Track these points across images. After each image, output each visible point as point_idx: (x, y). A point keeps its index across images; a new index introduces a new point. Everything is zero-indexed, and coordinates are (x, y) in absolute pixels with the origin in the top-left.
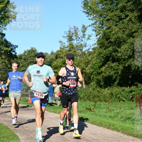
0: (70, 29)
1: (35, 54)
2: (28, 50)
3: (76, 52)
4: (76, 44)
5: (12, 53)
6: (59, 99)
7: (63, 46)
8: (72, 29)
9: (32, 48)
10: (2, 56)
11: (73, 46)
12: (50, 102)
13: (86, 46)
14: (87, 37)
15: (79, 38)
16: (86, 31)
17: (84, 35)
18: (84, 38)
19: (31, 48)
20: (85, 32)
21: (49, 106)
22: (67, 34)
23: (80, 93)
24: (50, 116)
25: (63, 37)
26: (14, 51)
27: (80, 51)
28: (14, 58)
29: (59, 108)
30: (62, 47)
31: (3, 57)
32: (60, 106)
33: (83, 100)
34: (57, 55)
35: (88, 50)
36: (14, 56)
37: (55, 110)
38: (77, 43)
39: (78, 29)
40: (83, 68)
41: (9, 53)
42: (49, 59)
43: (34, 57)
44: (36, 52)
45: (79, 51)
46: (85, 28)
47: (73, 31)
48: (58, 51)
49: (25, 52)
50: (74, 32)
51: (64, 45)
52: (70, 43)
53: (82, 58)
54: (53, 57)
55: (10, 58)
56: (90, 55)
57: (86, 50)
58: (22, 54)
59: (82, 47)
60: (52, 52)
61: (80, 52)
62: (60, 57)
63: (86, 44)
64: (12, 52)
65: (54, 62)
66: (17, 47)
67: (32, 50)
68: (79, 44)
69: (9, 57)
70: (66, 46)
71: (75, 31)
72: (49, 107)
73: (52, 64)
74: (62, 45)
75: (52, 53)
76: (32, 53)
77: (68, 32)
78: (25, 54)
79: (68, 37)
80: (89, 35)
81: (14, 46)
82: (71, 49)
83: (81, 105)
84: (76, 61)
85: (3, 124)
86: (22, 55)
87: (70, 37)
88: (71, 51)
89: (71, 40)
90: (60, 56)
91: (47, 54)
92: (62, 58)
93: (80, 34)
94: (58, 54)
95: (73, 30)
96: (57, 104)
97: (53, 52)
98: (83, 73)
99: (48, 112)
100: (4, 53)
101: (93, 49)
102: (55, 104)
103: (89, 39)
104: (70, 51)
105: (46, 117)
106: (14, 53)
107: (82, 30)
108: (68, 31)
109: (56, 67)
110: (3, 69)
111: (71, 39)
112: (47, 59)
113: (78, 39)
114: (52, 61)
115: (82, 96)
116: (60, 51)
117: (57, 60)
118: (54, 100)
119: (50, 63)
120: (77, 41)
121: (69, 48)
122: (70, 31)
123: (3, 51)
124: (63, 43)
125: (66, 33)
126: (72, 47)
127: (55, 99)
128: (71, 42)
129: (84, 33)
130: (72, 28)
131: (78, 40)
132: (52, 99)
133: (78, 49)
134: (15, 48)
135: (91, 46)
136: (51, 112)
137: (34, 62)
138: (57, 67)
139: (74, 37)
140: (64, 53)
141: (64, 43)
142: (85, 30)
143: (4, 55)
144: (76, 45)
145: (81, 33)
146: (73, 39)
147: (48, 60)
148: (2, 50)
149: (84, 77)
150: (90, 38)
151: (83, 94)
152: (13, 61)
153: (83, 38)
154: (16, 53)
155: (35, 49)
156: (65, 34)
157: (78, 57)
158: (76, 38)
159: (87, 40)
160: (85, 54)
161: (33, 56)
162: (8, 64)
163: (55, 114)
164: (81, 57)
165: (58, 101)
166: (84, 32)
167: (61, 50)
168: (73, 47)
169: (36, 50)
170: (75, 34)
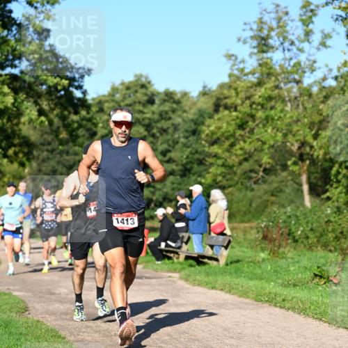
0: (261, 14)
1: (146, 95)
2: (123, 84)
3: (281, 88)
4: (283, 62)
5: (72, 92)
6: (225, 245)
7: (237, 69)
8: (269, 13)
9: (138, 77)
10: (41, 103)
11: (271, 68)
12: (196, 251)
13: (313, 71)
14: (316, 38)
15: (292, 43)
16: (314, 19)
17: (308, 34)
18: (308, 41)
19: (136, 76)
20: (312, 22)
21: (191, 266)
22: (251, 29)
23: (293, 222)
24: (197, 300)
25: (239, 40)
26: (79, 87)
27: (295, 85)
28: (80, 109)
29: (223, 272)
30: (236, 72)
31: (45, 105)
32: (227, 265)
33: (305, 246)
34: (218, 99)
35: (320, 83)
36: (79, 103)
37: (210, 278)
38: (285, 59)
39: (287, 13)
40: (303, 140)
41: (62, 93)
42: (193, 111)
43: (144, 105)
44: (151, 89)
45: (290, 85)
46: (312, 11)
47: (270, 19)
48: (222, 86)
49: (114, 90)
50: (274, 24)
51: (242, 66)
52: (261, 59)
53: (301, 107)
54: (207, 104)
55: (65, 109)
56: (326, 98)
57: (315, 82)
58: (104, 96)
59: (300, 71)
60: (205, 87)
61: (292, 87)
62: (226, 107)
63: (315, 62)
64: (71, 89)
65: (208, 121)
66: (89, 72)
67: (137, 81)
68: (292, 63)
69: (62, 105)
70: (247, 71)
71: (279, 20)
72: (193, 268)
73: (204, 128)
74: (234, 65)
75: (204, 93)
76: (136, 92)
77: (255, 22)
78: (113, 96)
79: (257, 39)
80: (322, 32)
81: (80, 71)
82: (266, 80)
83: (298, 262)
84: (280, 117)
85: (42, 323)
86: (104, 99)
87: (263, 39)
88: (265, 83)
89: (265, 48)
90: (229, 101)
91: (185, 94)
92: (236, 110)
93: (295, 29)
94: (222, 94)
95: (273, 15)
96: (217, 260)
97: (207, 89)
98: (305, 157)
99: (187, 285)
100: (47, 93)
101: (336, 78)
102: (211, 258)
103: (323, 44)
104: (260, 84)
105: (184, 302)
106: (78, 94)
107: (301, 15)
108: (256, 19)
109: (215, 137)
110: (43, 144)
111: (265, 45)
112: (185, 111)
113: (286, 44)
114: (204, 118)
115: (299, 232)
116: (230, 87)
117: (220, 115)
118: (208, 247)
119: (195, 124)
120: (286, 52)
121: (257, 75)
122: (261, 22)
123: (44, 87)
124: (238, 61)
125: (248, 27)
126: (267, 72)
127: (211, 243)
128: (265, 55)
129: (307, 26)
130: (268, 10)
131: (289, 50)
132: (202, 242)
133: (288, 78)
134: (82, 77)
135: (331, 70)
136: (198, 285)
137: (143, 123)
138: (218, 139)
139: (276, 38)
140: (241, 91)
141: (243, 61)
142: (310, 17)
143: (47, 99)
144: (280, 66)
145: (297, 27)
146: (272, 47)
147: (191, 116)
148: (42, 84)
149: (308, 169)
150: (329, 42)
151: (305, 226)
152: (75, 118)
153: (303, 42)
154: (85, 93)
155: (147, 78)
156: (244, 30)
157: (289, 104)
158: (282, 44)
159: (318, 49)
160: (310, 95)
161: (140, 103)
162: (59, 128)
163: (214, 291)
164: (298, 105)
165: (223, 248)
166: (306, 22)
167: (231, 82)
168: (272, 71)
169: (149, 82)
170: (277, 31)
